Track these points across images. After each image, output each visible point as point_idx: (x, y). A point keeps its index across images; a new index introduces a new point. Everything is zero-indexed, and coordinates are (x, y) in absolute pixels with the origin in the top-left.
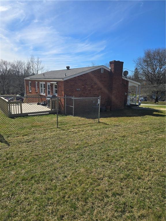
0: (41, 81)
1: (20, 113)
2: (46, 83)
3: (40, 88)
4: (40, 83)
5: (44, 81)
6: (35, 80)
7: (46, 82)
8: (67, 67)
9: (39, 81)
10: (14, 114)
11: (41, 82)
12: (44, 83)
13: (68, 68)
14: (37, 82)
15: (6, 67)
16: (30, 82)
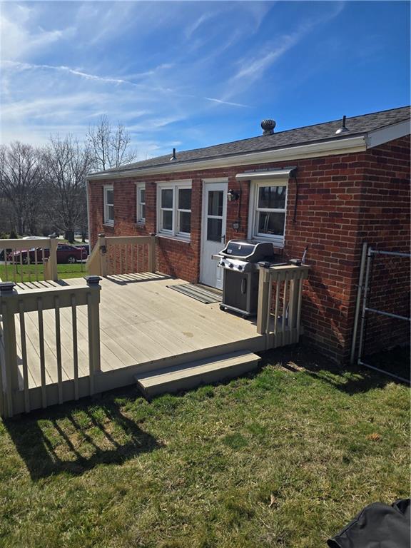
0: (167, 178)
1: (84, 371)
2: (198, 186)
3: (160, 210)
4: (162, 186)
5: (183, 175)
6: (134, 178)
7: (198, 176)
8: (263, 126)
9: (152, 182)
10: (44, 389)
11: (167, 180)
12: (187, 184)
13: (268, 127)
14: (141, 186)
15: (29, 163)
16: (110, 188)
